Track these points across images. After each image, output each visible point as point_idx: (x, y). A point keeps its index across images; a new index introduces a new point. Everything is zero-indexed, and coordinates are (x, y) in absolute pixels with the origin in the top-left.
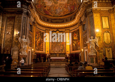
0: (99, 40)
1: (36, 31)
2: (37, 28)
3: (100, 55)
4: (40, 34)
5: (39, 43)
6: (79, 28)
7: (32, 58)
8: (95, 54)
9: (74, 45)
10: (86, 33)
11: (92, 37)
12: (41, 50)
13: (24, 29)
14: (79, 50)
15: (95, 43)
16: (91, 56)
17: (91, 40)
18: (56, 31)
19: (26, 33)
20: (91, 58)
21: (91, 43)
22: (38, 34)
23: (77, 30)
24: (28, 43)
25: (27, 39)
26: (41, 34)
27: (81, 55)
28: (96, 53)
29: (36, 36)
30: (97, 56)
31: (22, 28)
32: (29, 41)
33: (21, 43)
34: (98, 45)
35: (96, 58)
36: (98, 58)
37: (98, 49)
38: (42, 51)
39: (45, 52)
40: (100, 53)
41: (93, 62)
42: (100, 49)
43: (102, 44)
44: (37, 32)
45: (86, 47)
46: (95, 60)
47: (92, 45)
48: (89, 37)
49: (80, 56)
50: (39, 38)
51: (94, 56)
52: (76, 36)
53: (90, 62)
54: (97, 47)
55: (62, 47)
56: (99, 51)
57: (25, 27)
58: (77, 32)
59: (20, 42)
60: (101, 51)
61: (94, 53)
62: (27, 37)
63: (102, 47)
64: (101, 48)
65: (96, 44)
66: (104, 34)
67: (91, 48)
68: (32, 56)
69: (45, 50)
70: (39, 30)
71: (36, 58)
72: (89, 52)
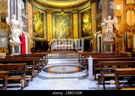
0: (119, 21)
1: (33, 11)
2: (34, 7)
3: (119, 42)
4: (38, 15)
5: (38, 27)
6: (90, 6)
7: (30, 47)
8: (112, 40)
9: (84, 29)
10: (101, 12)
11: (109, 17)
12: (41, 37)
13: (13, 5)
14: (90, 36)
15: (113, 25)
16: (108, 42)
17: (107, 21)
18: (60, 11)
19: (17, 11)
20: (106, 45)
21: (107, 25)
22: (36, 15)
23: (88, 10)
24: (21, 26)
25: (19, 20)
26: (40, 16)
27: (93, 42)
28: (114, 38)
29: (33, 18)
30: (115, 43)
31: (11, 5)
32: (22, 24)
33: (10, 26)
34: (117, 28)
35: (113, 45)
36: (117, 45)
37: (117, 34)
38: (43, 37)
39: (47, 39)
40: (120, 39)
41: (110, 51)
42: (119, 33)
43: (123, 26)
44: (34, 13)
45: (101, 31)
46: (111, 48)
47: (109, 27)
48: (105, 18)
49: (92, 44)
50: (38, 20)
51: (111, 42)
52: (86, 18)
53: (105, 51)
54: (116, 31)
55: (68, 32)
56: (117, 36)
57: (14, 3)
58: (87, 12)
59: (9, 24)
60: (121, 36)
61: (111, 38)
62: (20, 18)
63: (123, 31)
64: (121, 32)
65: (115, 26)
66: (126, 13)
67: (107, 31)
68: (30, 44)
69: (47, 37)
70: (38, 9)
71: (35, 47)
72: (104, 38)
